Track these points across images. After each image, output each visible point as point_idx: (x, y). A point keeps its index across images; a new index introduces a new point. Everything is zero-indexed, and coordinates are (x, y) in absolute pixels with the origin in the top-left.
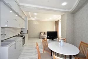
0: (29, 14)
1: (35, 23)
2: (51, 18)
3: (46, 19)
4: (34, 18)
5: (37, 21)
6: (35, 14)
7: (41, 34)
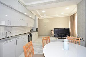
0: (38, 13)
1: (46, 21)
2: (63, 13)
3: (57, 15)
4: (44, 16)
5: (47, 18)
6: (44, 11)
7: (51, 32)
